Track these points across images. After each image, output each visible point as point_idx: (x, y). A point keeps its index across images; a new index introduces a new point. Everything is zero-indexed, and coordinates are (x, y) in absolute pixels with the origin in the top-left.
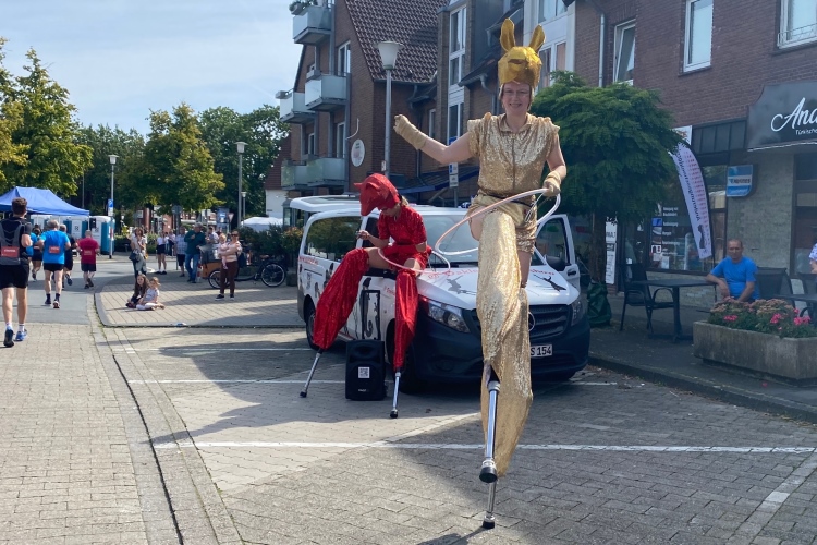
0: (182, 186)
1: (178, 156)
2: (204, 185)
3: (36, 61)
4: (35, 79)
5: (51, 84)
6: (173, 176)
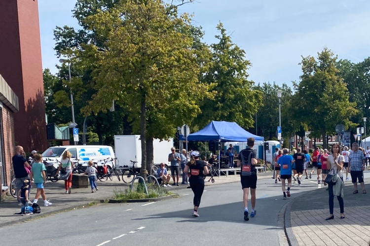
0: (327, 114)
1: (323, 91)
2: (343, 112)
3: (223, 31)
4: (223, 44)
5: (233, 47)
6: (320, 107)
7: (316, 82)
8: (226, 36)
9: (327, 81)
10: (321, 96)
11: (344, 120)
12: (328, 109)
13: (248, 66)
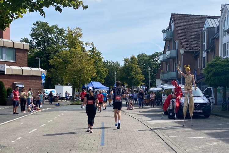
0: (133, 79)
1: (132, 71)
2: (139, 79)
3: (93, 45)
4: (93, 50)
5: (97, 52)
6: (130, 77)
7: (129, 67)
8: (94, 47)
9: (133, 67)
10: (131, 72)
11: (140, 82)
12: (134, 77)
13: (103, 59)
